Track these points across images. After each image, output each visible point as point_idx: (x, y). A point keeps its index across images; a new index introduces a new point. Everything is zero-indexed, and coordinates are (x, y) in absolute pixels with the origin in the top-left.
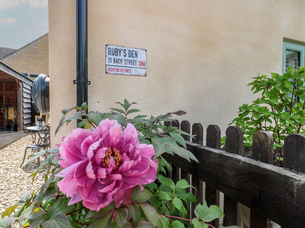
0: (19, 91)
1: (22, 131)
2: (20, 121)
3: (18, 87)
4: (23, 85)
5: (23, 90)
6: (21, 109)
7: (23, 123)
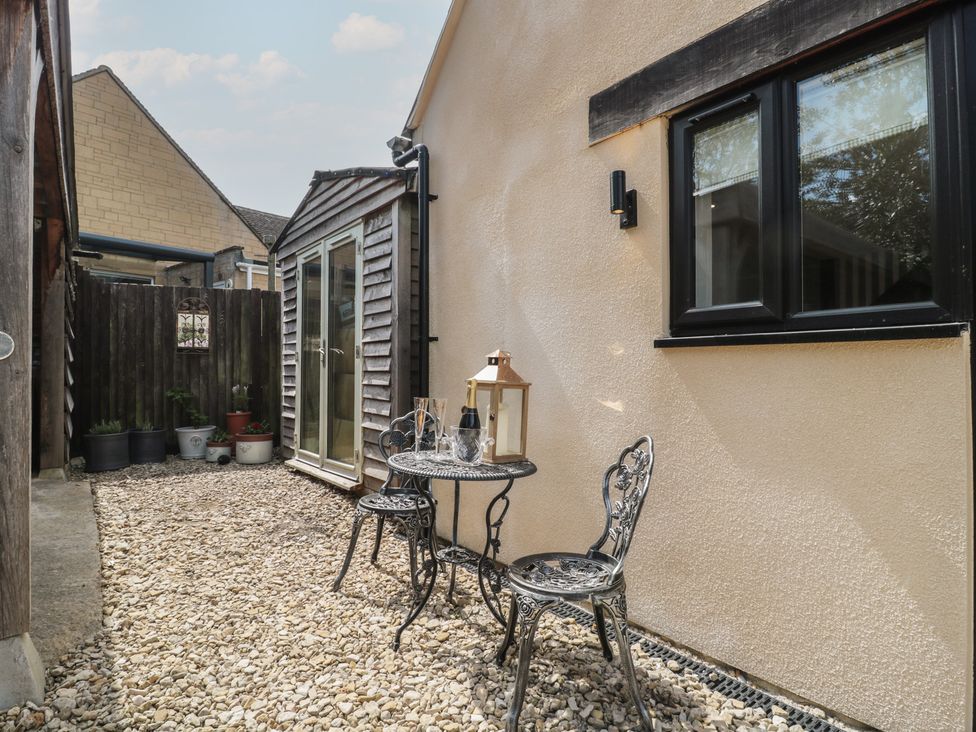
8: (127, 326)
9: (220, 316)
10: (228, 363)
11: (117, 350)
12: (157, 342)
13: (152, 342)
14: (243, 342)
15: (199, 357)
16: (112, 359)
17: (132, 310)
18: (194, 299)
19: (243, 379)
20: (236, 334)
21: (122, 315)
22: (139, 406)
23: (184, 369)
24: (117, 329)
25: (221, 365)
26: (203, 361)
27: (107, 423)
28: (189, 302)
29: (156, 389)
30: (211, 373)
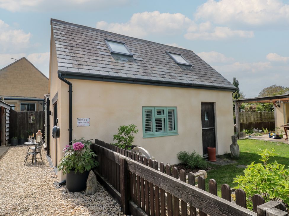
0: (3, 116)
1: (5, 146)
2: (3, 138)
3: (3, 113)
4: (6, 111)
5: (6, 114)
6: (4, 129)
7: (5, 139)
8: (20, 119)
9: (37, 116)
10: (39, 125)
11: (18, 124)
12: (25, 122)
13: (24, 122)
14: (41, 121)
15: (33, 124)
16: (17, 125)
17: (21, 116)
18: (32, 114)
19: (41, 129)
20: (40, 120)
21: (19, 117)
22: (22, 134)
23: (30, 127)
24: (18, 120)
25: (37, 126)
26: (34, 125)
27: (14, 137)
28: (31, 114)
29: (25, 131)
30: (35, 127)
